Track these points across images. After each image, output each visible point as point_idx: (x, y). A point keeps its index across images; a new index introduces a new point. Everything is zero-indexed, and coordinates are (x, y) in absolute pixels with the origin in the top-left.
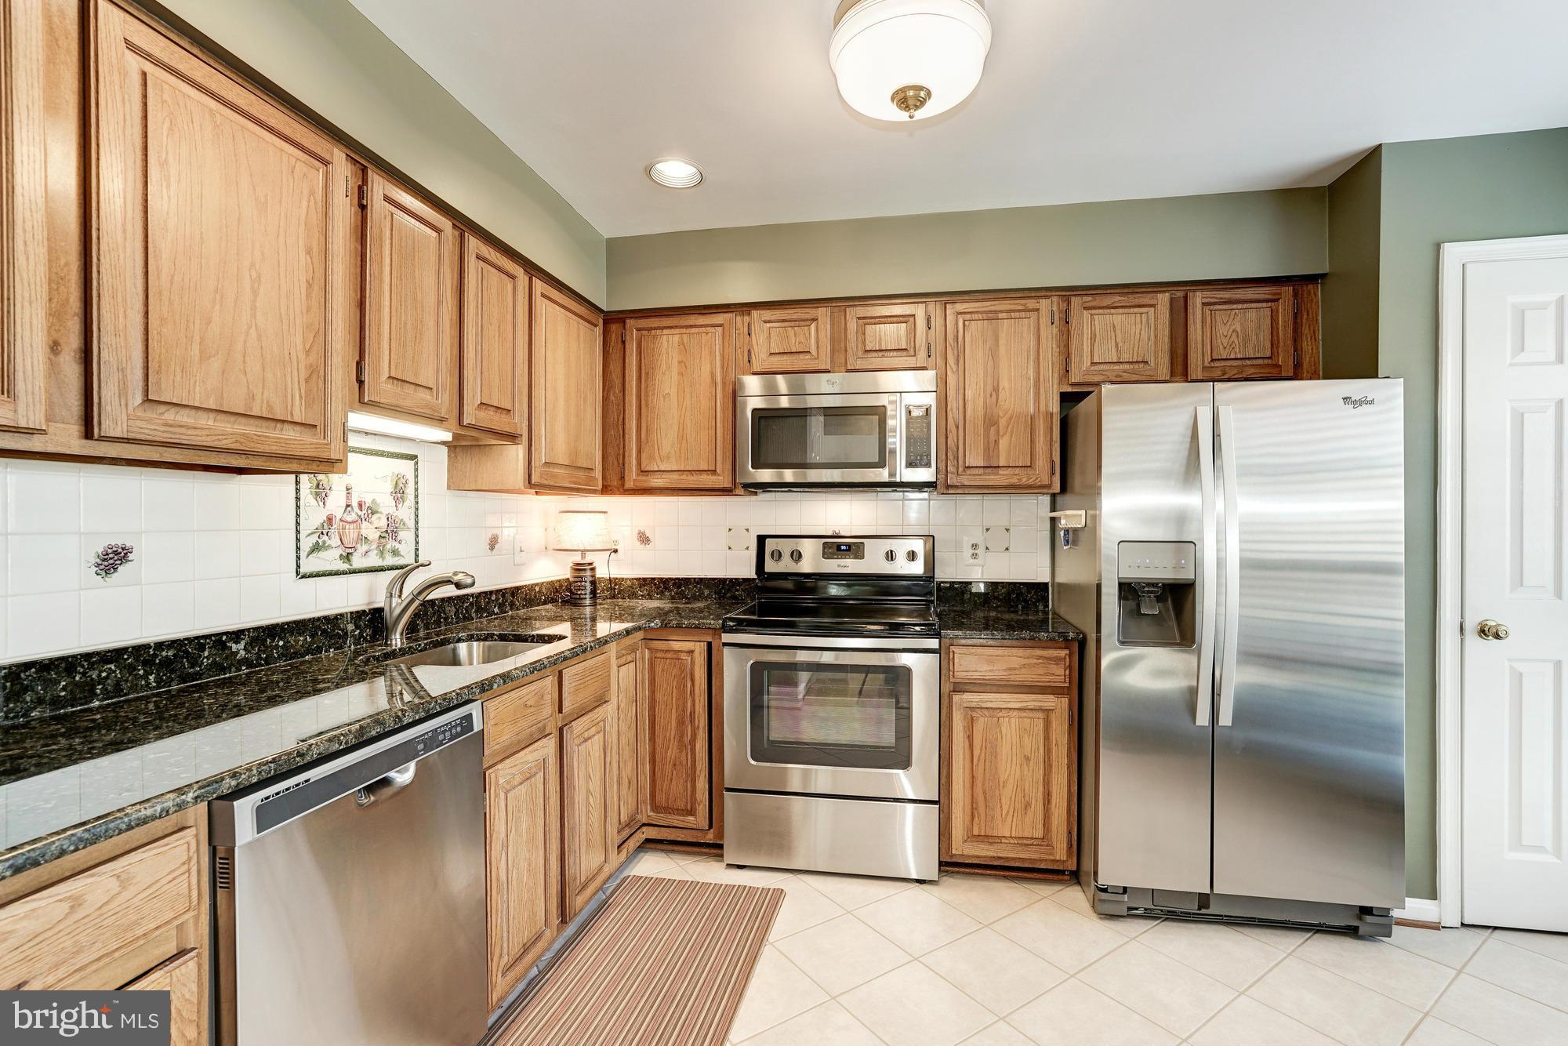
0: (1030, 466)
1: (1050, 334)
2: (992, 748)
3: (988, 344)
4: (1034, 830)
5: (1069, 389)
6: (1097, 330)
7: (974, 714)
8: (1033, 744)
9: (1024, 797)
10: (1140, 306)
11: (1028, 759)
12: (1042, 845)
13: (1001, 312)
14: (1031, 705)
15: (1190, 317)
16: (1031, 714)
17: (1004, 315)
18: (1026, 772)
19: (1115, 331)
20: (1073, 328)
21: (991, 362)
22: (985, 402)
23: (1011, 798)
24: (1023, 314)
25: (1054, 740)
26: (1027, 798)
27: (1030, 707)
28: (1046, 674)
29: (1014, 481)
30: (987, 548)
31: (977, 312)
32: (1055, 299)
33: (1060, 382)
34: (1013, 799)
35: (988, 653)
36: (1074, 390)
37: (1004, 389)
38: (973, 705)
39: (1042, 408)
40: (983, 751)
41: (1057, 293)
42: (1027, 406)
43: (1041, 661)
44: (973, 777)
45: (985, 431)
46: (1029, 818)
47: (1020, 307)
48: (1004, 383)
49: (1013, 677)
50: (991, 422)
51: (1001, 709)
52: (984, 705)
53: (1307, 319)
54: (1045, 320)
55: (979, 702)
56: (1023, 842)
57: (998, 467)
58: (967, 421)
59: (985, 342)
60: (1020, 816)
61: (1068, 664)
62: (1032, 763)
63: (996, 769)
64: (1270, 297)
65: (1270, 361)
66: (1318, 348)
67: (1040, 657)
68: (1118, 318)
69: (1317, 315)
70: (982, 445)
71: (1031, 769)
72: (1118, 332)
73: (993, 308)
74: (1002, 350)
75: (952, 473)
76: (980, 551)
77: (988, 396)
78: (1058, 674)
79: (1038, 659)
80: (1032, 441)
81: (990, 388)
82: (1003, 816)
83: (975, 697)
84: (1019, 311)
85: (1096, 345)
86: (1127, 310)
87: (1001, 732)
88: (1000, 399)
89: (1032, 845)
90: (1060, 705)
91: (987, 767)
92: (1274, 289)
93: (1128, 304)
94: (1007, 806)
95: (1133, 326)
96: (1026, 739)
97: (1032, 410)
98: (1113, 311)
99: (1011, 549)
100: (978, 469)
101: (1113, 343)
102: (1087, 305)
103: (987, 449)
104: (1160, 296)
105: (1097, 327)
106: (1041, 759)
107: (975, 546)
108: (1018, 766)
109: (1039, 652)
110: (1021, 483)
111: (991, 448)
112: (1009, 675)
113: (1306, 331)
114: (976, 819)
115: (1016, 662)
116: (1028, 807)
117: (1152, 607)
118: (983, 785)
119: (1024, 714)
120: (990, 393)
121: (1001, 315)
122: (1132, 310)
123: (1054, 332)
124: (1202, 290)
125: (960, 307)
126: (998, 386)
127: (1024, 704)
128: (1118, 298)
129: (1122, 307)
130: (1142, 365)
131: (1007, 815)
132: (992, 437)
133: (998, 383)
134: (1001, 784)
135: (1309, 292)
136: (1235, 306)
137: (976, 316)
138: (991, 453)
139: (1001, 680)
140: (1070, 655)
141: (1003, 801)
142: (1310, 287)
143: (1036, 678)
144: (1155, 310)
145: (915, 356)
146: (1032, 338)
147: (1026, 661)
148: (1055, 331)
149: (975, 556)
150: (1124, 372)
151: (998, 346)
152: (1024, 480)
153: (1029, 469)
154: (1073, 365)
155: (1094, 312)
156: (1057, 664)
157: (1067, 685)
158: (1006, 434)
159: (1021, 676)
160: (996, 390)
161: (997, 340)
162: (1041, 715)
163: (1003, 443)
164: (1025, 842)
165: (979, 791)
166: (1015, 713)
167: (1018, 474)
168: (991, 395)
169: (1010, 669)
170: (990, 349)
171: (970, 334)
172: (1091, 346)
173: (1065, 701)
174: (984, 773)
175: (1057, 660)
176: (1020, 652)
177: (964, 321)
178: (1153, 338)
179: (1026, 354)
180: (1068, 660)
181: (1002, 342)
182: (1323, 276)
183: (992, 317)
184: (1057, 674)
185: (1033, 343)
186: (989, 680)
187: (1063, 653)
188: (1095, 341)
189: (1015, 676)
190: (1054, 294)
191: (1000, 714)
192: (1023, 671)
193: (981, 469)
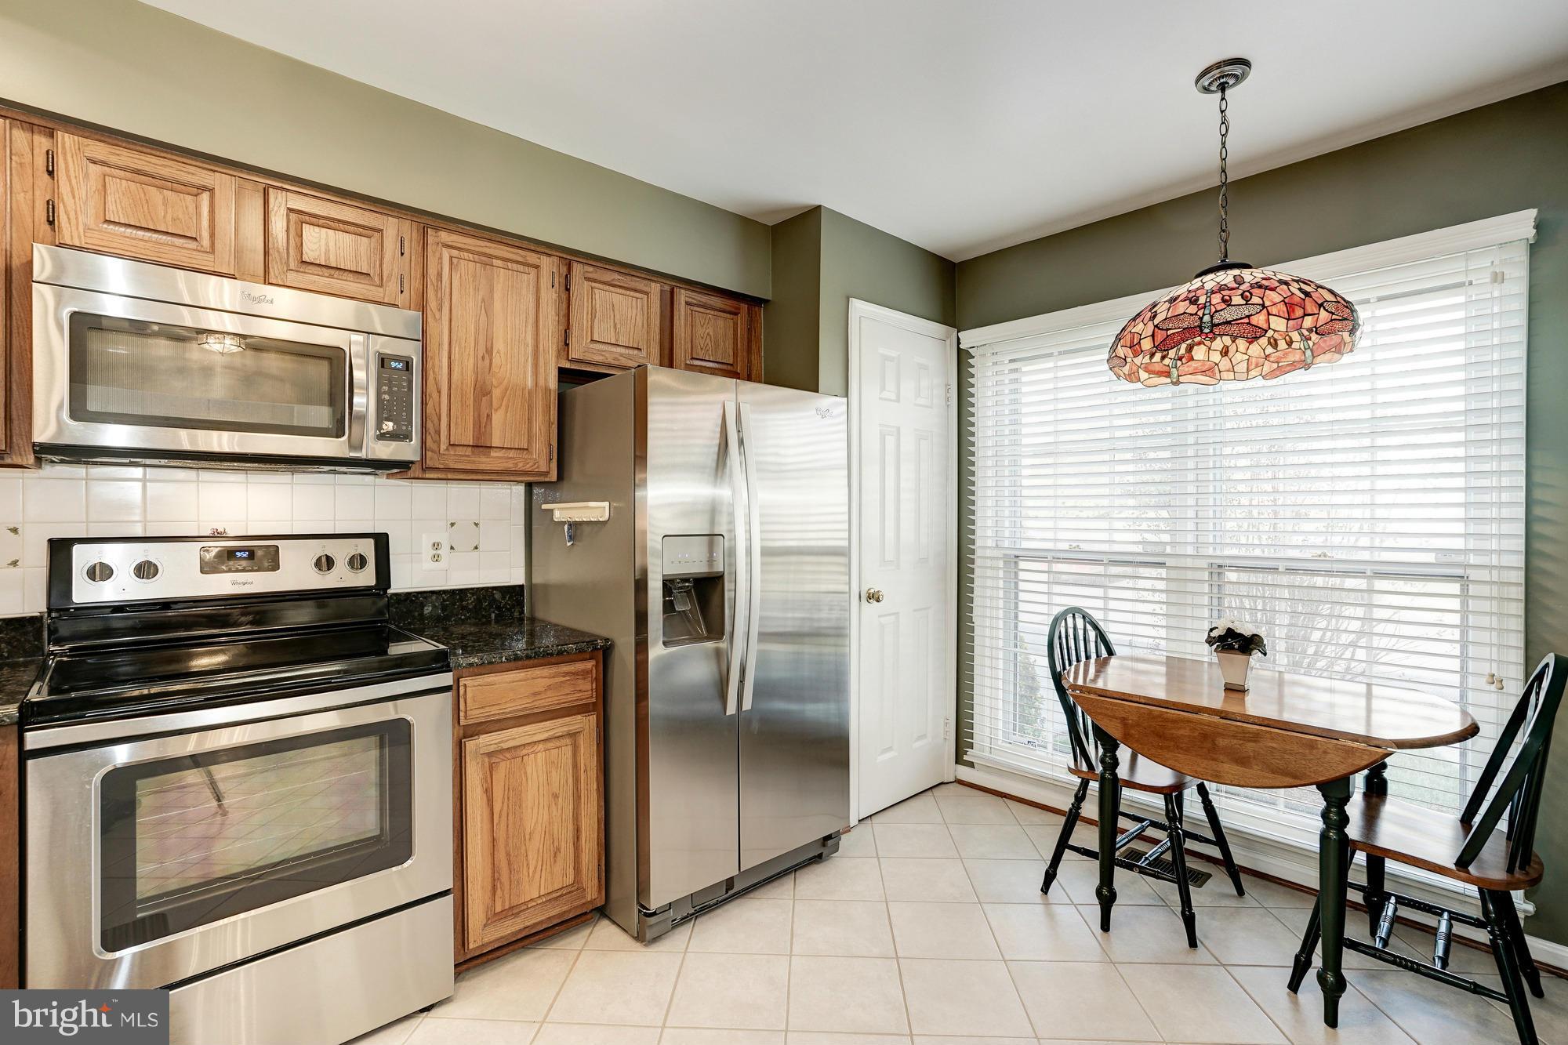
0: (527, 449)
1: (550, 297)
2: (515, 795)
3: (481, 293)
4: (565, 878)
5: (568, 365)
6: (598, 306)
7: (494, 760)
8: (561, 778)
9: (553, 842)
10: (636, 291)
11: (556, 796)
12: (572, 892)
13: (497, 258)
14: (559, 731)
15: (676, 313)
16: (558, 743)
17: (498, 263)
18: (555, 813)
19: (613, 310)
20: (574, 298)
21: (483, 317)
22: (476, 366)
23: (539, 851)
24: (521, 268)
25: (583, 766)
26: (556, 844)
27: (556, 735)
28: (574, 692)
29: (510, 465)
30: (452, 548)
31: (468, 251)
32: (555, 259)
33: (558, 356)
34: (541, 851)
35: (508, 680)
36: (572, 367)
37: (498, 352)
38: (492, 748)
39: (541, 382)
40: (506, 804)
41: (558, 254)
42: (525, 378)
43: (567, 678)
44: (494, 840)
45: (475, 401)
46: (558, 868)
47: (520, 259)
48: (499, 345)
49: (537, 704)
50: (482, 391)
51: (524, 745)
52: (505, 746)
53: (755, 336)
54: (545, 281)
55: (499, 743)
56: (553, 898)
57: (491, 447)
58: (453, 386)
59: (477, 289)
60: (548, 867)
61: (594, 676)
62: (560, 800)
63: (521, 819)
64: (733, 310)
65: (729, 368)
66: (761, 363)
67: (567, 674)
68: (618, 298)
69: (761, 335)
70: (472, 418)
71: (559, 807)
72: (617, 312)
73: (488, 251)
74: (497, 305)
75: (432, 451)
76: (444, 551)
77: (480, 357)
78: (586, 689)
79: (564, 677)
80: (530, 420)
81: (482, 350)
82: (531, 875)
83: (494, 738)
84: (517, 262)
85: (596, 321)
86: (623, 291)
87: (526, 773)
88: (494, 365)
89: (561, 896)
90: (587, 723)
91: (510, 822)
92: (735, 303)
93: (625, 285)
94: (534, 862)
95: (630, 309)
96: (554, 773)
97: (530, 383)
98: (611, 289)
99: (480, 547)
100: (465, 448)
101: (612, 324)
102: (590, 275)
103: (478, 424)
104: (653, 284)
105: (598, 302)
106: (570, 793)
107: (436, 546)
108: (546, 808)
109: (565, 668)
110: (516, 469)
111: (482, 425)
112: (533, 702)
113: (754, 347)
114: (499, 892)
115: (541, 684)
116: (558, 853)
117: (685, 604)
118: (507, 845)
119: (550, 745)
120: (482, 355)
121: (496, 262)
122: (628, 292)
123: (553, 297)
124: (686, 289)
125: (444, 236)
126: (492, 348)
127: (550, 733)
128: (617, 276)
129: (620, 287)
130: (636, 352)
131: (534, 872)
132: (484, 412)
133: (492, 343)
134: (527, 837)
135: (756, 313)
136: (708, 311)
137: (466, 255)
138: (483, 430)
139: (525, 709)
140: (597, 666)
141: (530, 857)
142: (757, 308)
143: (564, 699)
144: (648, 298)
145: (381, 286)
146: (531, 298)
147: (552, 681)
148: (555, 296)
149: (436, 558)
150: (621, 356)
151: (492, 297)
152: (520, 465)
153: (525, 452)
154: (573, 339)
155: (594, 284)
156: (584, 679)
157: (594, 700)
158: (500, 407)
159: (547, 700)
160: (489, 351)
161: (491, 291)
162: (568, 741)
163: (497, 418)
164: (554, 895)
165: (501, 855)
166: (541, 746)
167: (513, 458)
168: (483, 358)
169: (535, 694)
170: (483, 301)
171: (459, 275)
172: (591, 321)
173: (593, 718)
174: (507, 831)
175: (585, 673)
176: (546, 671)
177: (451, 258)
178: (645, 325)
179: (524, 316)
180: (594, 671)
181: (497, 295)
182: (766, 301)
183: (485, 261)
184: (584, 690)
185: (532, 305)
186: (510, 712)
187: (589, 665)
188: (595, 317)
189: (540, 702)
190: (555, 253)
191: (525, 752)
192: (549, 693)
193: (470, 449)
